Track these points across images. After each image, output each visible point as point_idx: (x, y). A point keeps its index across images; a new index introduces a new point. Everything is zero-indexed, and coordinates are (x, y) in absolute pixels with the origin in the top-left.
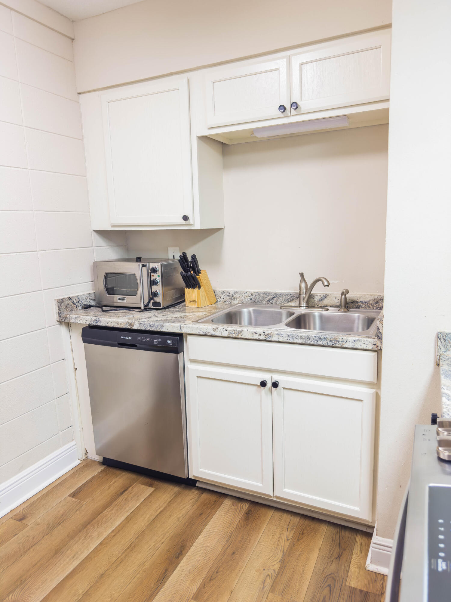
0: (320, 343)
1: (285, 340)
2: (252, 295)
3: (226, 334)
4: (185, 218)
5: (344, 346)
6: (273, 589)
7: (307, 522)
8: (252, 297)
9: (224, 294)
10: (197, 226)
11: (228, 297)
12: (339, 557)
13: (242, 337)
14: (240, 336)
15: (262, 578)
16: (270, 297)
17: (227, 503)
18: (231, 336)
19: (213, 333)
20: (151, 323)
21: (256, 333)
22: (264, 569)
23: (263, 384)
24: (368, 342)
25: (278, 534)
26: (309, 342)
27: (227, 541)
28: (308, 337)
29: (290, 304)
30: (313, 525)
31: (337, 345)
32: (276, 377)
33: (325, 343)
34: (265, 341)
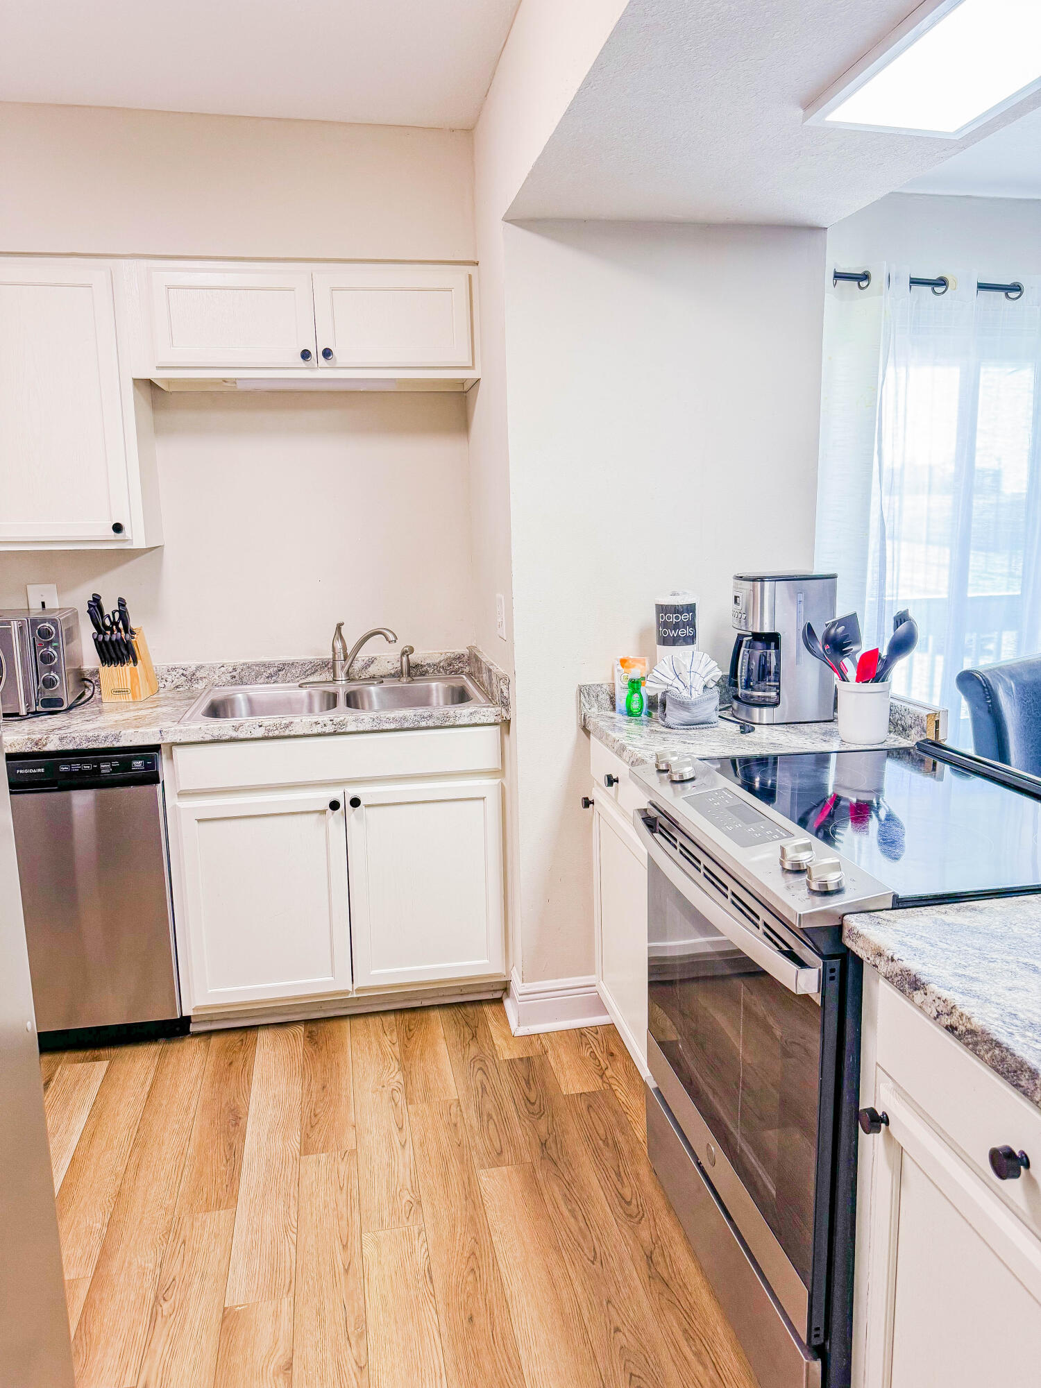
0: (423, 724)
1: (368, 728)
2: (235, 670)
3: (259, 733)
4: (118, 528)
5: (457, 723)
6: (409, 1100)
7: (407, 1016)
8: (234, 673)
9: (174, 673)
10: (139, 543)
11: (183, 678)
12: (474, 1036)
13: (292, 733)
14: (287, 733)
15: (386, 1096)
16: (272, 670)
17: (264, 1036)
18: (270, 735)
19: (234, 734)
20: (90, 734)
21: (317, 723)
22: (383, 1086)
23: (334, 805)
24: (489, 713)
25: (375, 1045)
26: (406, 725)
27: (303, 1077)
28: (405, 718)
29: (311, 679)
30: (418, 1016)
31: (447, 723)
32: (353, 792)
33: (430, 723)
34: (335, 734)
